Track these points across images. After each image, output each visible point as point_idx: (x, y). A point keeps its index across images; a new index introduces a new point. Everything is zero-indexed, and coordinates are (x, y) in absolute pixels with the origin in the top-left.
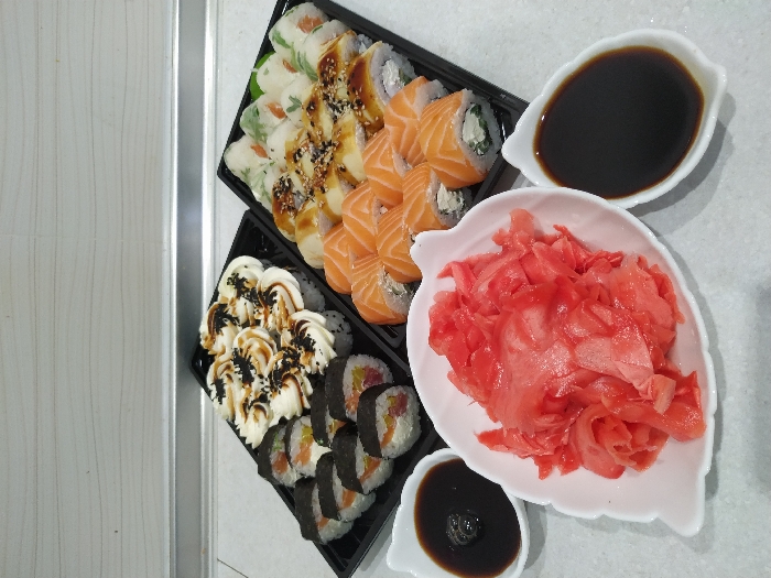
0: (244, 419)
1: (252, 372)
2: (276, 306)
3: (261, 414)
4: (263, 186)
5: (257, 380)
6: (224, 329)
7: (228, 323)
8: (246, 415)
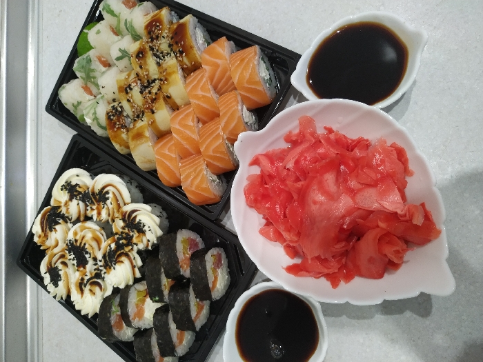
0: (80, 296)
1: (87, 256)
2: (108, 202)
3: (97, 289)
4: (95, 113)
5: (91, 262)
6: (57, 227)
7: (61, 221)
8: (82, 291)
